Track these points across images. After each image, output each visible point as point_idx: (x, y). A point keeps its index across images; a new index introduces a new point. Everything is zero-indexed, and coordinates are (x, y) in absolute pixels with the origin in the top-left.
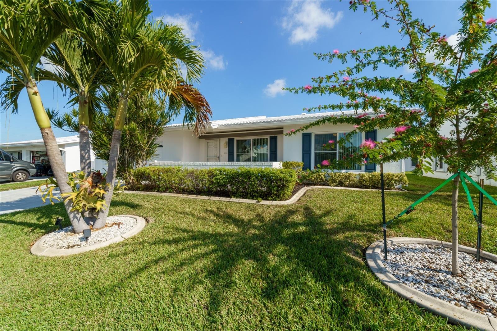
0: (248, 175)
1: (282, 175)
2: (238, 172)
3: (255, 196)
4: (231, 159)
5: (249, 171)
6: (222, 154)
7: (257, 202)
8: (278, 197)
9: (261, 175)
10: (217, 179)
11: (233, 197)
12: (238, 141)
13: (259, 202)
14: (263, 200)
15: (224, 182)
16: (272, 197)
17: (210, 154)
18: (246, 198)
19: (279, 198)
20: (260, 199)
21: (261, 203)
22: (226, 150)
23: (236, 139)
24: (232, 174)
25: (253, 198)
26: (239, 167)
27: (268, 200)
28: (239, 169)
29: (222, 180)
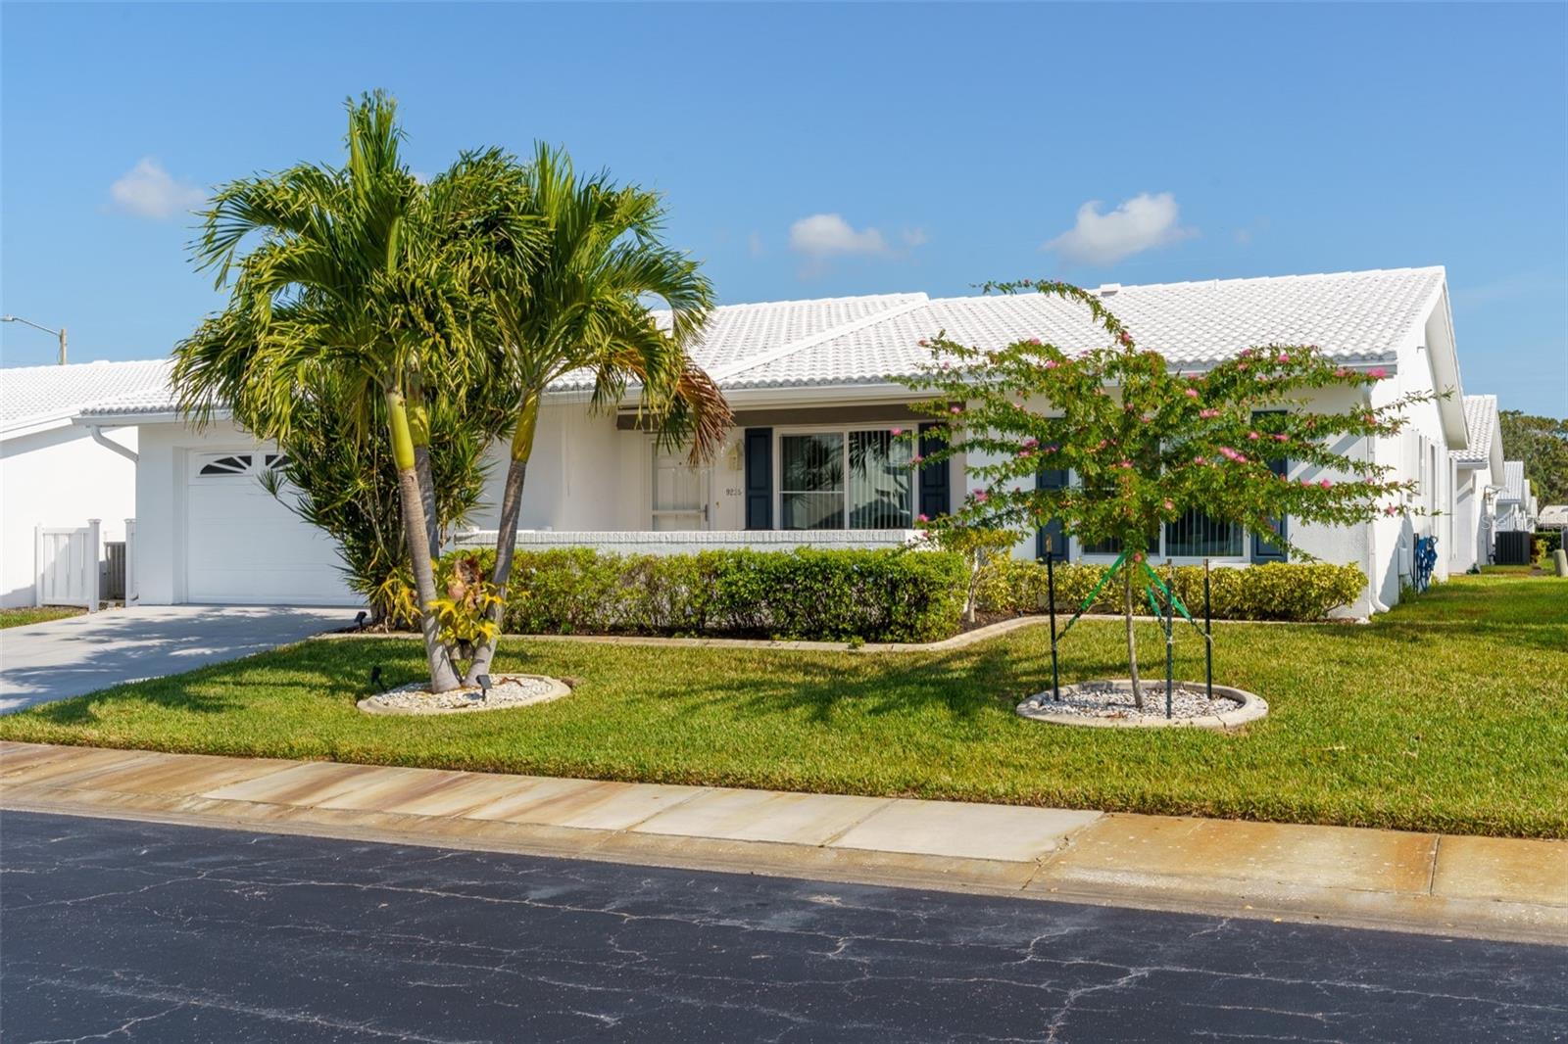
0: (822, 569)
1: (919, 568)
2: (793, 561)
3: (845, 631)
4: (757, 517)
5: (825, 559)
6: (719, 494)
7: (850, 647)
8: (913, 633)
9: (861, 568)
10: (730, 584)
11: (777, 636)
12: (787, 441)
13: (855, 646)
14: (868, 641)
15: (751, 592)
16: (892, 633)
17: (667, 496)
18: (818, 639)
19: (911, 635)
20: (857, 639)
21: (861, 649)
22: (738, 480)
23: (779, 432)
24: (776, 568)
25: (838, 638)
26: (797, 546)
27: (883, 641)
28: (797, 552)
29: (745, 586)
